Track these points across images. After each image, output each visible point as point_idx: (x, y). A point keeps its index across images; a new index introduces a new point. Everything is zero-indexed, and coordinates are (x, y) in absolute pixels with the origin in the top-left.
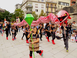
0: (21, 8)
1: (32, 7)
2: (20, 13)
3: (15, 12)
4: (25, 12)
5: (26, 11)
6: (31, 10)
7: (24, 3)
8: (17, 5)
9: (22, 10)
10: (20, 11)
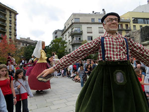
0: (62, 37)
1: (81, 34)
2: (60, 45)
3: (52, 43)
4: (70, 43)
5: (71, 41)
6: (80, 39)
7: (67, 28)
8: (56, 32)
9: (64, 39)
10: (60, 41)
